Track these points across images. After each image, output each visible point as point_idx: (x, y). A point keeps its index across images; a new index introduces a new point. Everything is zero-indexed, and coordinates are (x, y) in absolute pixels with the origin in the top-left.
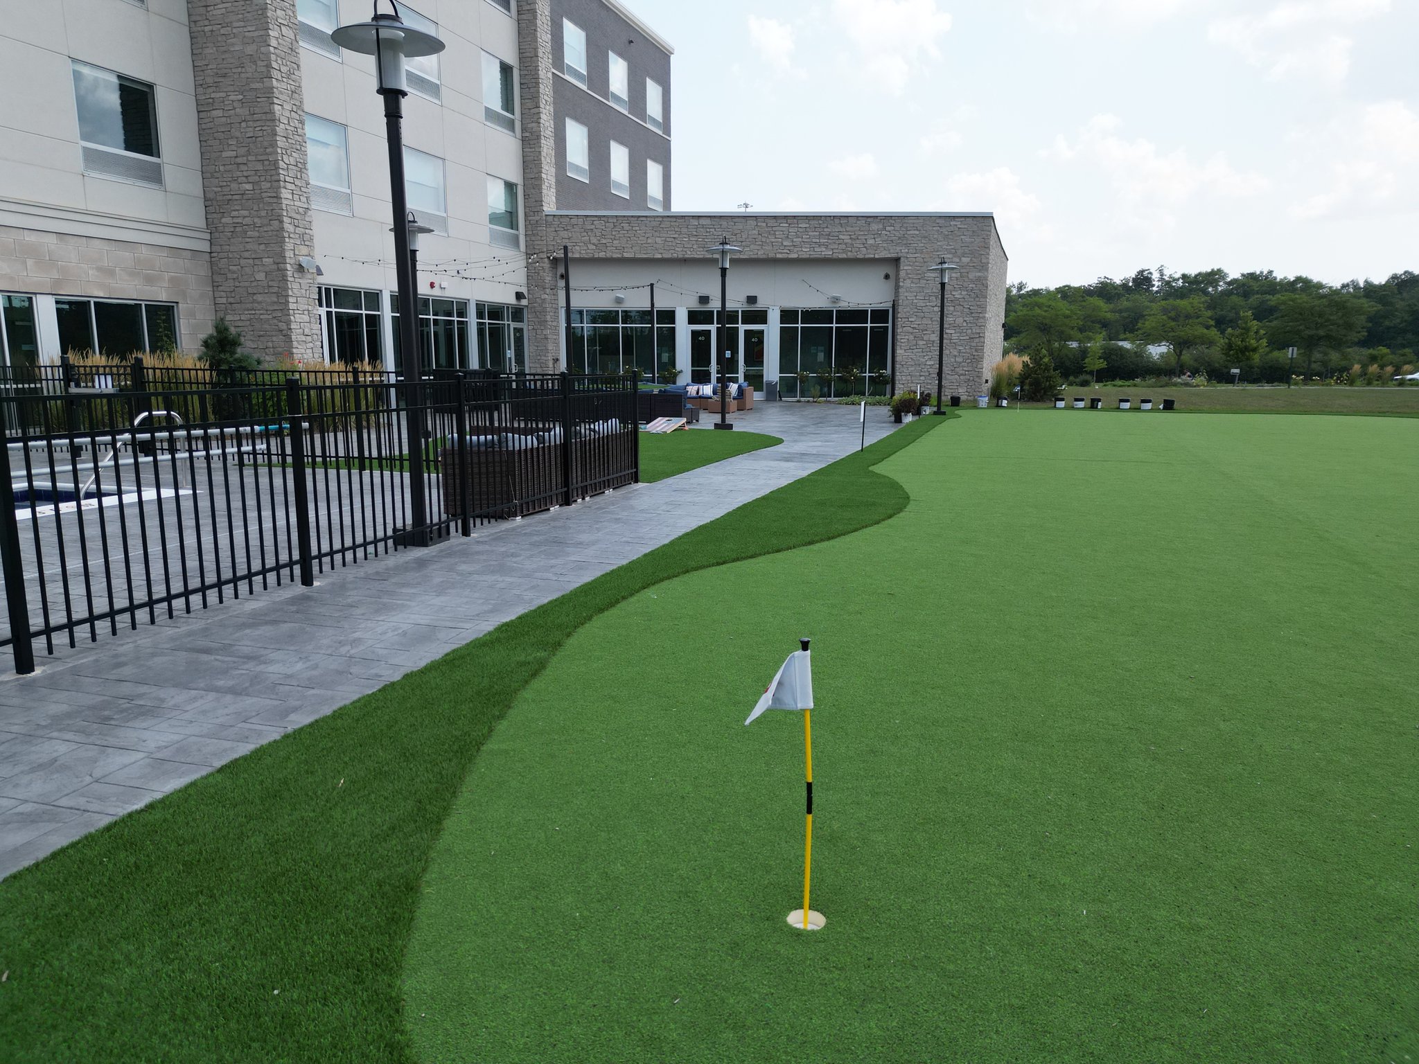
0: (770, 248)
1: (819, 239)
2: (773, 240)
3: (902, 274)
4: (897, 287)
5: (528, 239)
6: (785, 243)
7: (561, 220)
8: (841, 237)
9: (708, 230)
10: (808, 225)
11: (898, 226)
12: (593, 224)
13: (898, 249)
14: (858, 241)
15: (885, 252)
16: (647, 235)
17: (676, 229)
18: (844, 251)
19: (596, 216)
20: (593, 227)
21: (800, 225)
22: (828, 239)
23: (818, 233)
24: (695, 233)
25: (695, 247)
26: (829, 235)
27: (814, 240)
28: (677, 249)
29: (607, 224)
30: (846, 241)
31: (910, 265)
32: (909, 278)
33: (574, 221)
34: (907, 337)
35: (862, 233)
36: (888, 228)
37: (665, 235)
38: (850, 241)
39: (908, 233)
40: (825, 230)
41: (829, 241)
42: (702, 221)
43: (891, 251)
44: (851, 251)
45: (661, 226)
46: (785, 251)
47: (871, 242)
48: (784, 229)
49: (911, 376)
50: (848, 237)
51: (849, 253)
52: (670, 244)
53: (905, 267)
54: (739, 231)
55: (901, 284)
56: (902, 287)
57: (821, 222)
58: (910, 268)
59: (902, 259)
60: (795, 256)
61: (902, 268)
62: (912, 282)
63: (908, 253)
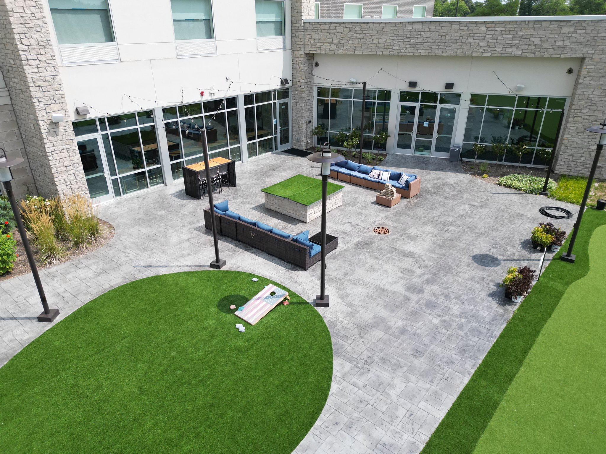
0: (468, 48)
1: (512, 40)
2: (471, 41)
3: (584, 72)
4: (577, 83)
5: (293, 40)
6: (481, 44)
7: (314, 26)
8: (532, 39)
9: (419, 33)
10: (503, 29)
11: (589, 29)
12: (335, 29)
13: (585, 50)
14: (547, 43)
15: (571, 53)
16: (373, 37)
17: (395, 33)
18: (533, 52)
19: (338, 23)
20: (335, 31)
21: (497, 29)
22: (520, 41)
23: (511, 36)
24: (409, 36)
25: (408, 46)
26: (521, 37)
27: (507, 42)
28: (394, 48)
29: (345, 29)
30: (536, 43)
31: (593, 65)
32: (590, 76)
33: (323, 27)
34: (576, 125)
35: (553, 36)
36: (579, 31)
37: (386, 37)
38: (539, 43)
39: (599, 35)
40: (519, 33)
41: (521, 43)
42: (416, 26)
43: (578, 52)
44: (539, 52)
45: (384, 30)
46: (480, 50)
47: (559, 43)
48: (481, 32)
49: (573, 156)
50: (539, 39)
51: (537, 53)
52: (389, 44)
53: (588, 66)
54: (444, 34)
55: (581, 81)
56: (581, 84)
57: (515, 26)
58: (593, 67)
59: (587, 60)
60: (488, 54)
61: (584, 67)
62: (592, 80)
63: (593, 54)
